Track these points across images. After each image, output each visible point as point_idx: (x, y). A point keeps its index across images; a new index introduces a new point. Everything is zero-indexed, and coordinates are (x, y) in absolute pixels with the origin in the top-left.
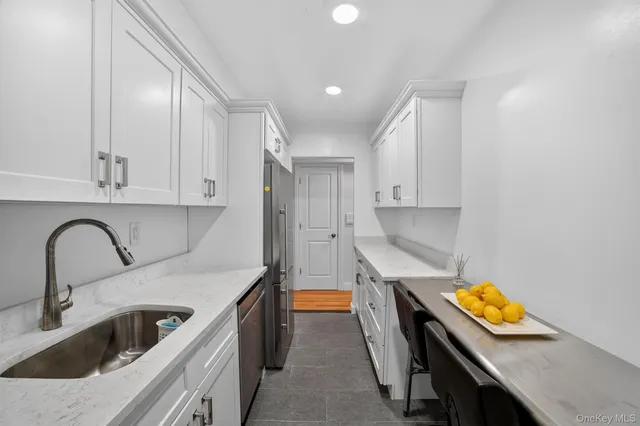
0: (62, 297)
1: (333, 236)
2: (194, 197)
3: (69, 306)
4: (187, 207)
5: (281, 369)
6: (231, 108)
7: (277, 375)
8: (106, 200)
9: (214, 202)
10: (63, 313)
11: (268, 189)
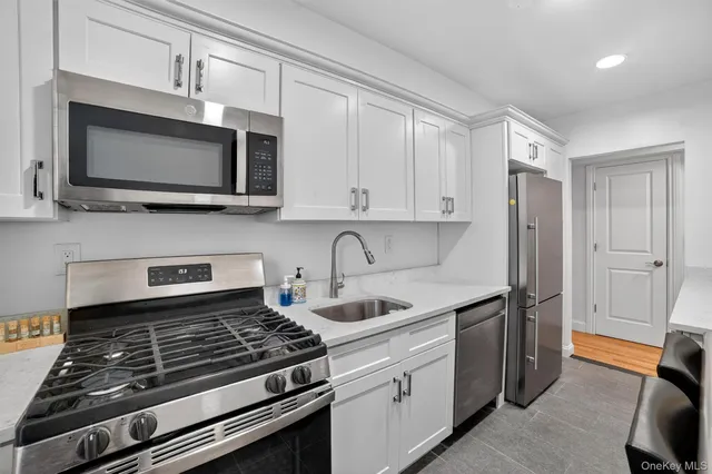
0: (339, 281)
1: (658, 264)
2: (434, 214)
3: (342, 287)
4: (438, 223)
5: (523, 407)
6: (472, 124)
7: (516, 412)
8: (356, 219)
9: (453, 218)
10: (339, 290)
11: (513, 202)
